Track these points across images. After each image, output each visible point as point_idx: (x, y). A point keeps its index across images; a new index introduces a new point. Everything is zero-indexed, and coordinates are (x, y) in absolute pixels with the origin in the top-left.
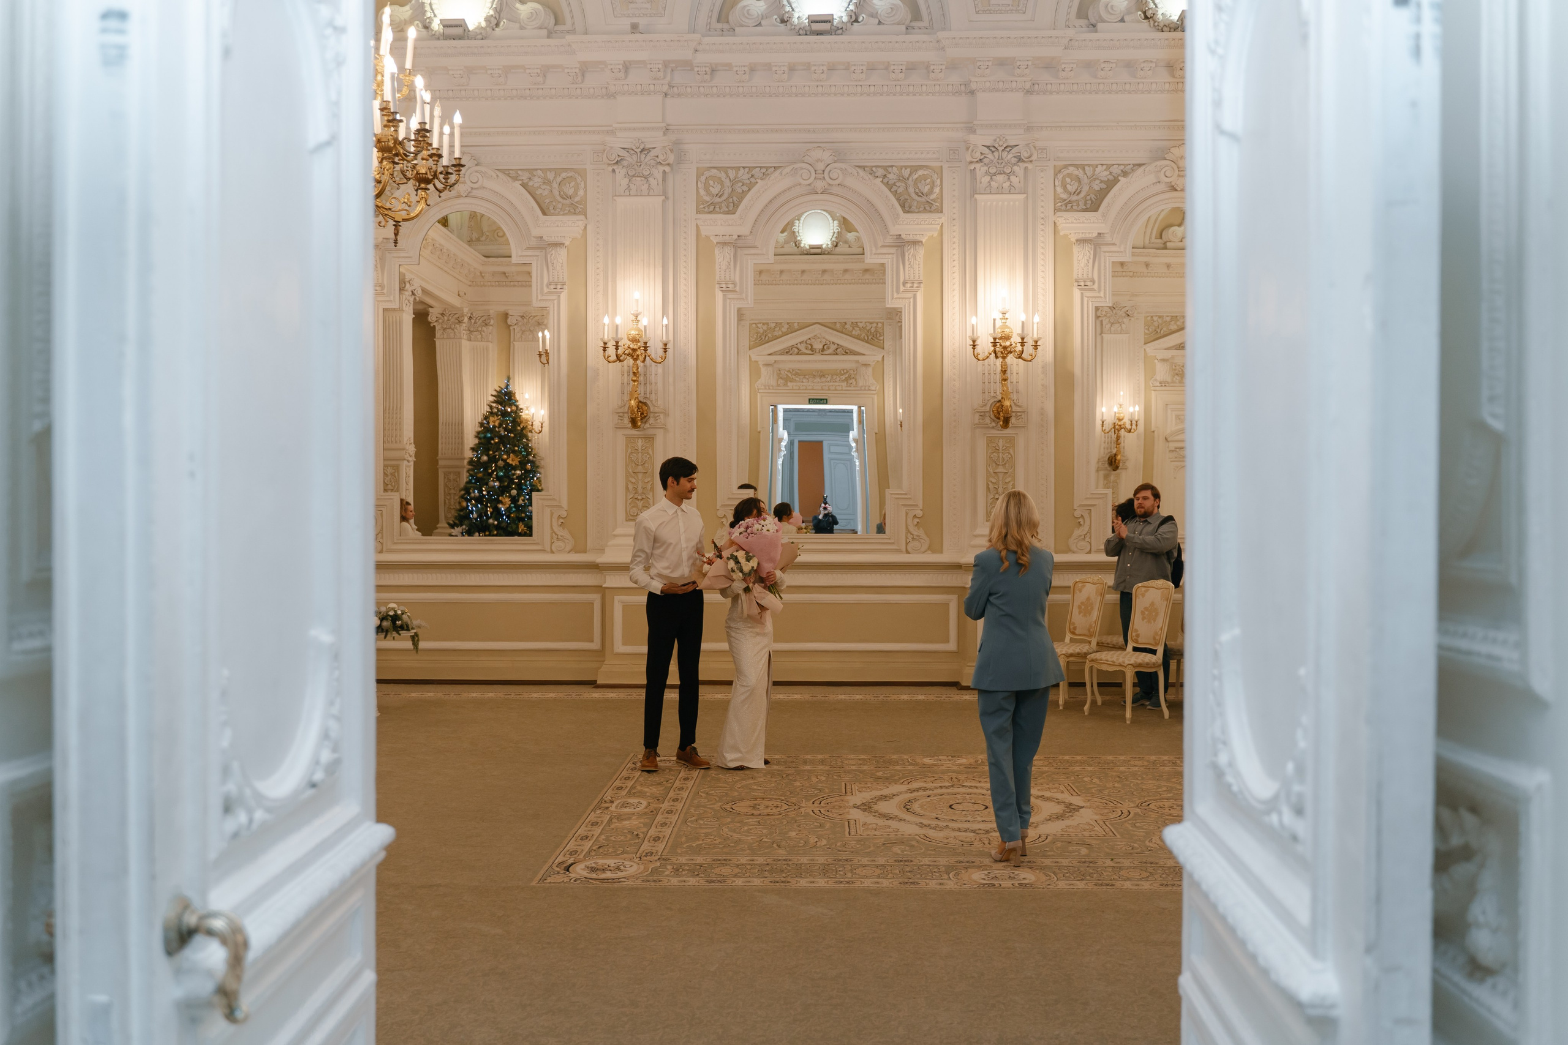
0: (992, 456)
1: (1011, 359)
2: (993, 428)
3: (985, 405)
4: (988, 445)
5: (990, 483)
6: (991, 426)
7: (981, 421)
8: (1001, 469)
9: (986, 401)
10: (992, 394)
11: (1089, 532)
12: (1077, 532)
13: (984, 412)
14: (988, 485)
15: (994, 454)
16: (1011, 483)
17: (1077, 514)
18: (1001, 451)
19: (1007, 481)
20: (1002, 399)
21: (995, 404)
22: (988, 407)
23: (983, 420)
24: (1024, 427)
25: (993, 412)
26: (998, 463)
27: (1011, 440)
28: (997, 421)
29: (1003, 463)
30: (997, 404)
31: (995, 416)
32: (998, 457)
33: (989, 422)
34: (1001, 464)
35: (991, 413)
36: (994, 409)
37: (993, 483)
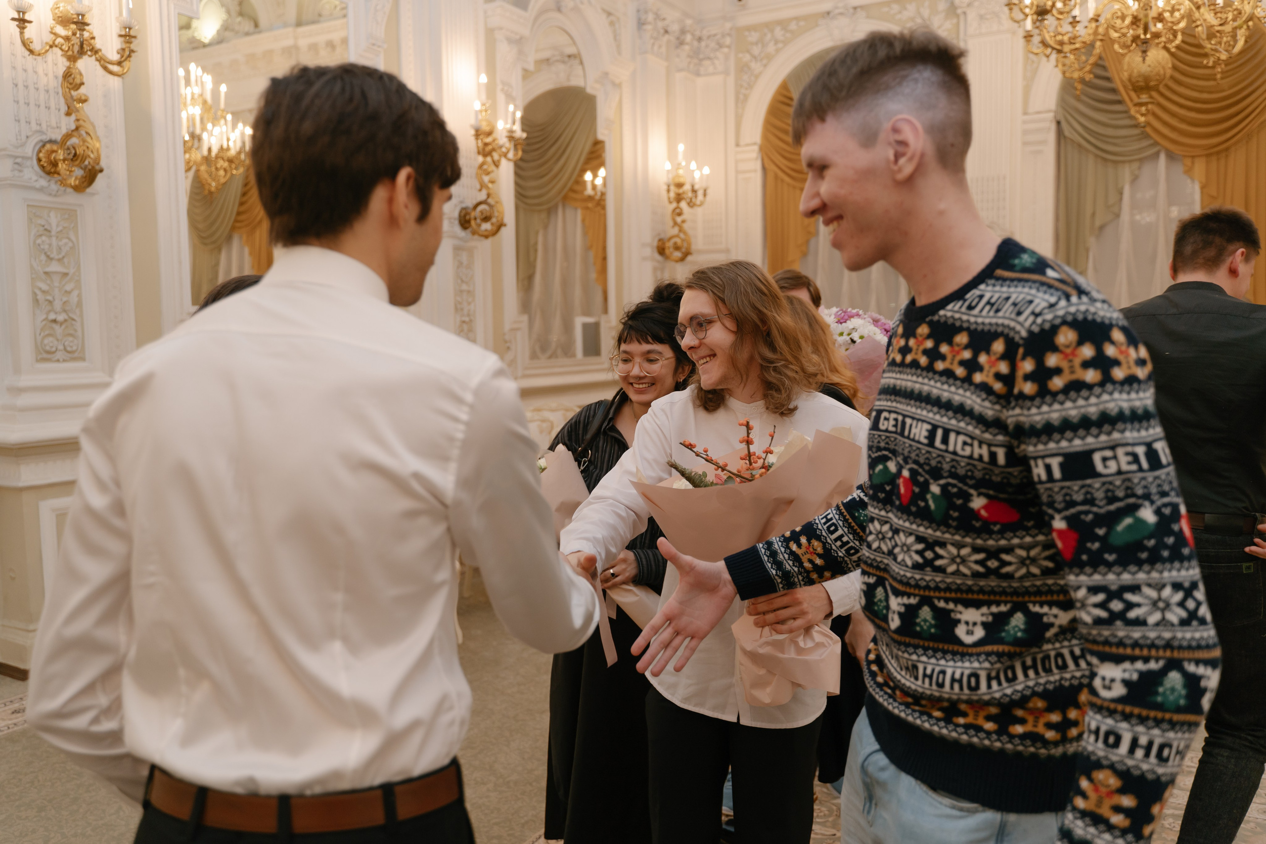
0: (39, 241)
1: (86, 65)
2: (41, 190)
3: (23, 145)
4: (30, 220)
5: (38, 292)
6: (37, 185)
7: (16, 173)
8: (54, 267)
9: (24, 138)
10: (34, 127)
13: (23, 158)
14: (35, 294)
15: (44, 238)
16: (75, 293)
18: (53, 233)
19: (68, 287)
20: (68, 136)
21: (44, 146)
22: (29, 150)
23: (20, 171)
24: (93, 194)
25: (39, 160)
26: (52, 256)
27: (70, 215)
28: (48, 177)
29: (60, 256)
30: (48, 146)
31: (43, 167)
32: (50, 245)
33: (35, 178)
34: (57, 257)
35: (35, 162)
36: (41, 155)
37: (44, 292)
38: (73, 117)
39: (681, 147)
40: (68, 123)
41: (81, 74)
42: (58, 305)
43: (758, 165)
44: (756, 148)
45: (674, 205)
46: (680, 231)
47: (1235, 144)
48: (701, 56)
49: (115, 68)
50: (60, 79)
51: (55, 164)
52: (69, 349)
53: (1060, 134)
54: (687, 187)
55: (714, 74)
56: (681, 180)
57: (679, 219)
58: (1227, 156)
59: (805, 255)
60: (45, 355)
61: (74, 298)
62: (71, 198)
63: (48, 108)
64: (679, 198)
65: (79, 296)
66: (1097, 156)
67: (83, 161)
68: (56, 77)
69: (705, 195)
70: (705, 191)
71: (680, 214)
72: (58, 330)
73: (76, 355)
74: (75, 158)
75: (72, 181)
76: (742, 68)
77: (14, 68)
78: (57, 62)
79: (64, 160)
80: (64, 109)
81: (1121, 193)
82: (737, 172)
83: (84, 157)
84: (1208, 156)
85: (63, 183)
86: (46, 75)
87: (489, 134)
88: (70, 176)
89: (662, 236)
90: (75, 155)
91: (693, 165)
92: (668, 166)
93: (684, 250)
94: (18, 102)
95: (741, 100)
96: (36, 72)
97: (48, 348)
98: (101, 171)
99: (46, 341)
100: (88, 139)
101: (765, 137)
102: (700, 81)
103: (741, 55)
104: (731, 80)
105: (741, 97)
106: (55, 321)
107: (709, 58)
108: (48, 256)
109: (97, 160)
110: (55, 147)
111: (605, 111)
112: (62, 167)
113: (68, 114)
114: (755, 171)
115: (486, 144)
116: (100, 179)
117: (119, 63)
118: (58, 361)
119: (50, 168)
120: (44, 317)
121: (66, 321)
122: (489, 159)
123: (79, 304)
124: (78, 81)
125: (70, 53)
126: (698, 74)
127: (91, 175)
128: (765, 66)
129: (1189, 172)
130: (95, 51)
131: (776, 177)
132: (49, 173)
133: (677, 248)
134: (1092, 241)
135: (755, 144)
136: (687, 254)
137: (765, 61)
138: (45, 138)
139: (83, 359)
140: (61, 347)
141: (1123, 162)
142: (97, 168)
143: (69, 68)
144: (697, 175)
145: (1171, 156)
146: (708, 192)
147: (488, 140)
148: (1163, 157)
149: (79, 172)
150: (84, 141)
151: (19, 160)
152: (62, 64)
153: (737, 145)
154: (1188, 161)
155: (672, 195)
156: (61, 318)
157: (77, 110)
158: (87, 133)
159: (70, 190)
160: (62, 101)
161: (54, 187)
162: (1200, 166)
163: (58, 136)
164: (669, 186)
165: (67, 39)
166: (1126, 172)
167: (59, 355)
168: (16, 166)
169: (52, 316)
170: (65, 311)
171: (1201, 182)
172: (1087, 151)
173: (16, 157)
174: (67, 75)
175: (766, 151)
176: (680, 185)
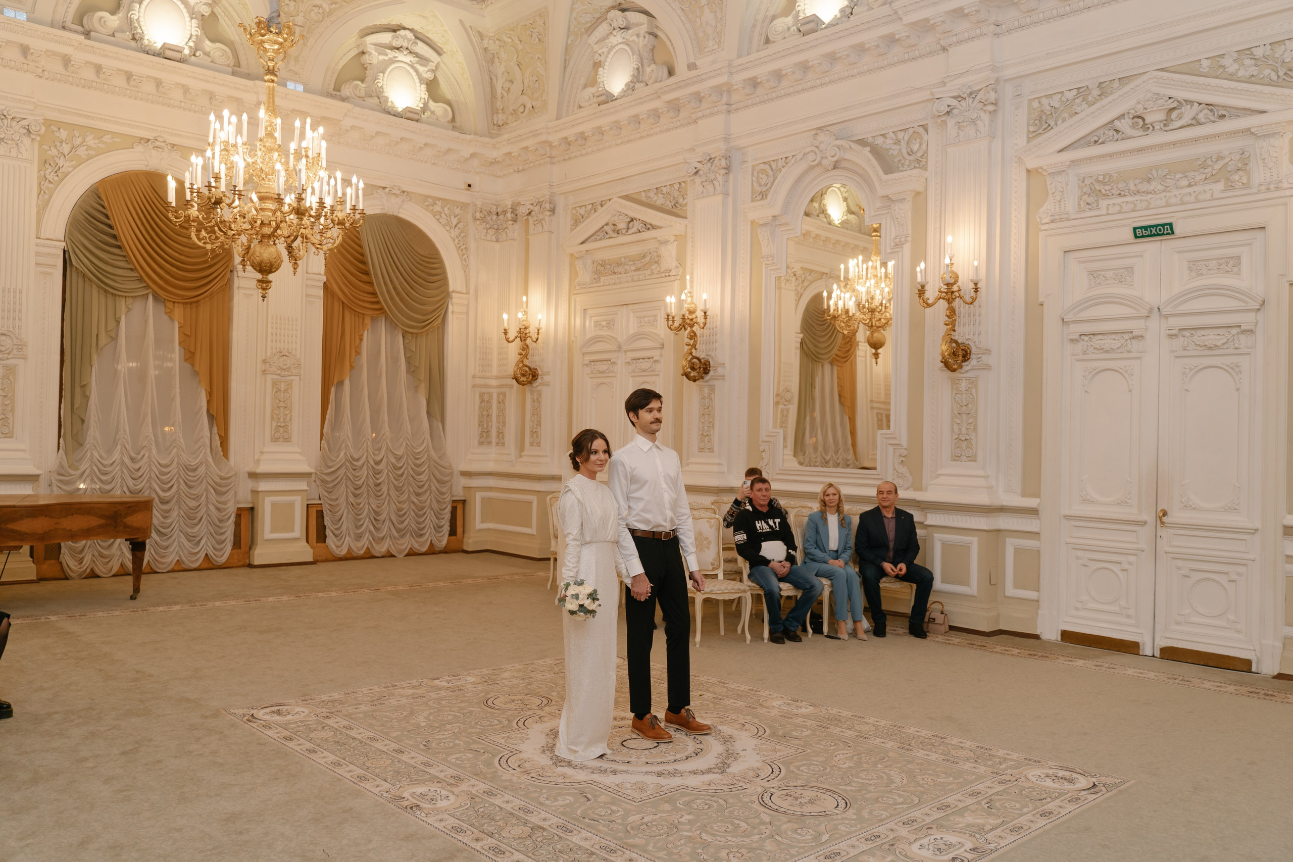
47: (204, 298)
53: (66, 262)
58: (197, 306)
66: (99, 287)
81: (118, 322)
84: (185, 304)
129: (169, 314)
134: (95, 357)
141: (121, 296)
145: (156, 298)
148: (151, 297)
154: (170, 305)
162: (178, 311)
166: (122, 305)
171: (179, 323)
172: (91, 281)
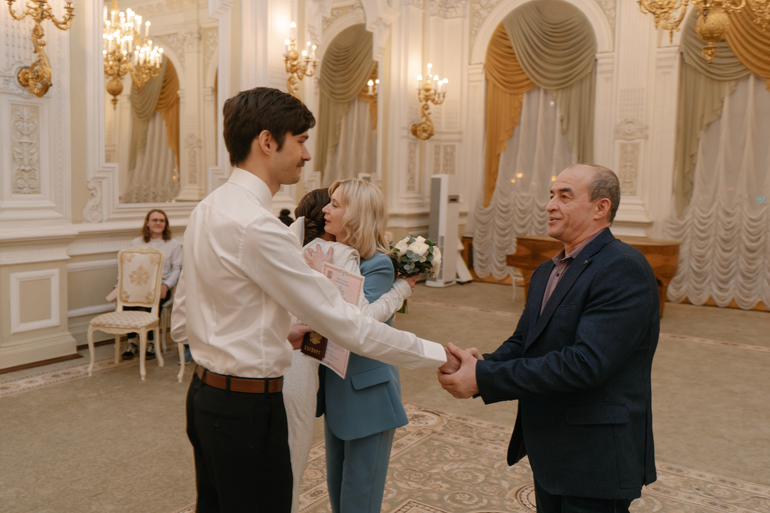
0: (17, 124)
2: (19, 95)
3: (10, 70)
4: (12, 112)
5: (15, 153)
6: (17, 92)
7: (5, 86)
8: (25, 139)
9: (10, 66)
10: (17, 59)
11: (100, 203)
12: (91, 203)
13: (9, 77)
14: (13, 154)
15: (19, 123)
16: (36, 154)
17: (91, 186)
18: (25, 120)
19: (32, 151)
20: (35, 65)
21: (21, 70)
22: (13, 72)
23: (8, 84)
24: (48, 98)
25: (19, 78)
26: (24, 133)
27: (35, 109)
28: (23, 88)
29: (28, 133)
30: (24, 70)
31: (20, 82)
32: (23, 126)
33: (15, 88)
34: (26, 134)
35: (16, 79)
36: (20, 75)
37: (18, 153)
38: (38, 54)
39: (430, 66)
40: (35, 58)
41: (42, 30)
42: (26, 161)
43: (482, 77)
44: (481, 66)
45: (424, 103)
46: (427, 120)
48: (448, 6)
49: (63, 26)
50: (32, 32)
51: (27, 80)
52: (31, 186)
53: (682, 62)
54: (432, 92)
55: (455, 17)
56: (429, 87)
57: (427, 112)
59: (511, 137)
60: (18, 190)
61: (35, 157)
62: (36, 100)
63: (25, 48)
64: (427, 98)
65: (38, 156)
66: (707, 77)
67: (42, 79)
68: (30, 30)
69: (444, 97)
70: (444, 94)
71: (427, 109)
72: (25, 175)
73: (35, 190)
74: (38, 77)
75: (36, 91)
76: (475, 14)
77: (7, 26)
78: (30, 23)
79: (32, 78)
80: (33, 49)
81: (722, 102)
82: (469, 81)
83: (43, 77)
85: (31, 91)
86: (25, 29)
87: (295, 59)
88: (35, 87)
89: (416, 123)
90: (38, 76)
91: (436, 78)
92: (420, 78)
93: (429, 132)
94: (8, 45)
95: (473, 34)
96: (19, 28)
97: (19, 186)
98: (51, 85)
99: (18, 182)
100: (45, 67)
101: (488, 59)
102: (447, 22)
103: (474, 5)
104: (467, 21)
105: (473, 32)
106: (24, 170)
107: (453, 7)
108: (21, 133)
109: (49, 79)
110: (28, 71)
111: (378, 42)
112: (31, 82)
113: (35, 52)
114: (481, 81)
115: (293, 66)
116: (51, 89)
117: (65, 23)
118: (25, 193)
119: (24, 83)
120: (18, 168)
121: (30, 170)
122: (295, 75)
123: (38, 161)
124: (40, 33)
125: (37, 18)
126: (446, 17)
127: (46, 88)
128: (489, 12)
129: (769, 89)
130: (51, 16)
131: (494, 86)
132: (24, 86)
133: (425, 131)
134: (701, 134)
135: (481, 63)
136: (431, 135)
137: (489, 10)
138: (23, 65)
139: (39, 192)
140: (27, 185)
141: (725, 81)
142: (49, 83)
143: (36, 26)
144: (440, 83)
145: (757, 78)
146: (446, 95)
147: (295, 63)
148: (752, 78)
149: (39, 85)
150: (43, 68)
151: (7, 78)
152: (33, 24)
153: (470, 64)
155: (422, 96)
156: (27, 168)
157: (40, 50)
158: (45, 64)
159: (35, 96)
160: (32, 44)
161: (26, 93)
163: (29, 64)
164: (420, 90)
165: (36, 9)
166: (726, 88)
167: (25, 190)
168: (5, 82)
169: (22, 167)
170: (30, 165)
172: (700, 73)
173: (6, 77)
174: (35, 30)
175: (488, 68)
176: (428, 90)
